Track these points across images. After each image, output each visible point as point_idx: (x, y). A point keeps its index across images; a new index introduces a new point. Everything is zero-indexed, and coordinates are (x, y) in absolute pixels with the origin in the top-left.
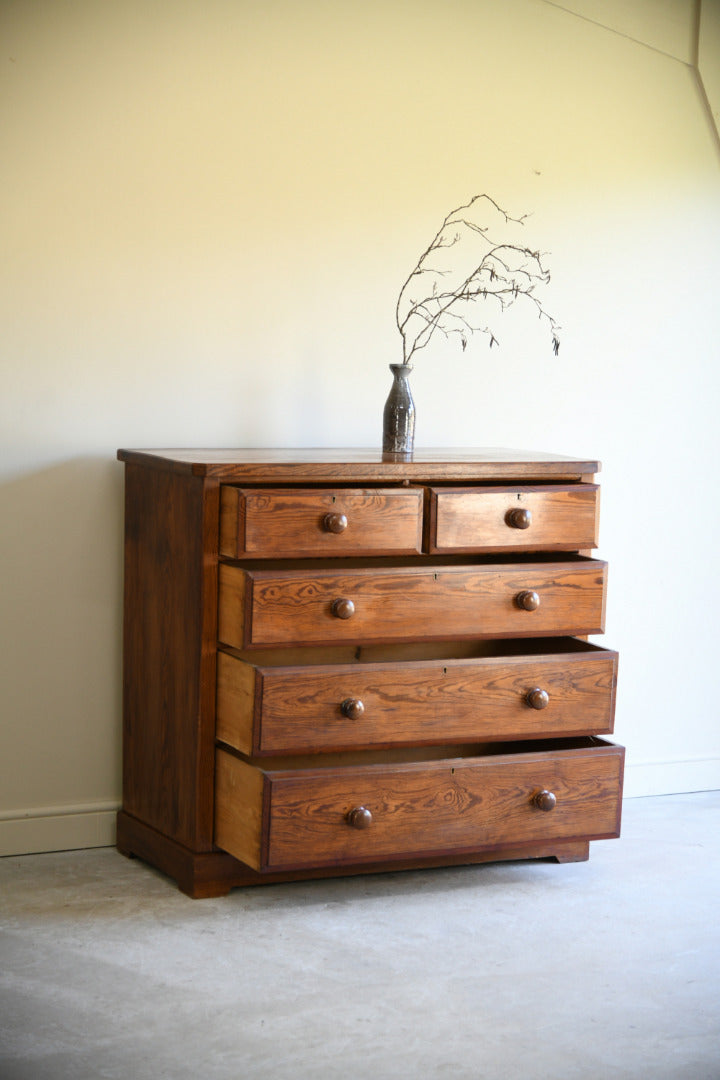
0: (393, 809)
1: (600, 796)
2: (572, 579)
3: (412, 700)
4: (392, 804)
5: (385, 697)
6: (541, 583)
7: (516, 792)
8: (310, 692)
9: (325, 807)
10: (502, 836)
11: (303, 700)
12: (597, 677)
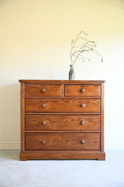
0: (50, 141)
1: (95, 142)
2: (93, 102)
3: (56, 122)
4: (50, 140)
5: (50, 121)
6: (86, 102)
7: (76, 140)
8: (35, 119)
9: (36, 140)
10: (74, 148)
11: (34, 121)
12: (96, 120)
